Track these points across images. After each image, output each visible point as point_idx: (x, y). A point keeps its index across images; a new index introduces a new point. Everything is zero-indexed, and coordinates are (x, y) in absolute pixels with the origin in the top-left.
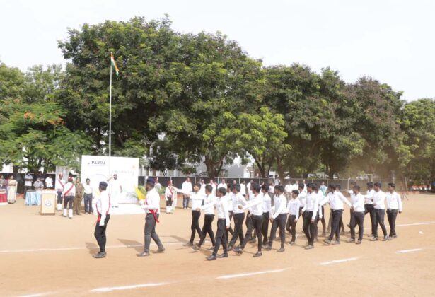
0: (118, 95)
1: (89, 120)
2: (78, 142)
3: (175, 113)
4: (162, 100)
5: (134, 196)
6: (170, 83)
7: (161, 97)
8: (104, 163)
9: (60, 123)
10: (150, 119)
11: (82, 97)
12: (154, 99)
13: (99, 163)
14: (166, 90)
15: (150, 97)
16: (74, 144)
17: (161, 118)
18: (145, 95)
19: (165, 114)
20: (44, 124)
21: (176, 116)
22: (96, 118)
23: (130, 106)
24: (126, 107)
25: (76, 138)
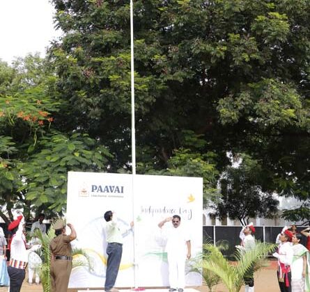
0: (153, 54)
1: (97, 110)
2: (77, 154)
3: (274, 86)
4: (246, 56)
5: (196, 270)
6: (260, 18)
7: (245, 50)
8: (120, 190)
9: (45, 122)
10: (221, 101)
11: (82, 63)
12: (228, 53)
13: (109, 189)
14: (254, 34)
15: (219, 50)
16: (69, 158)
17: (245, 96)
18: (209, 47)
19: (252, 89)
20: (12, 123)
21: (277, 91)
22: (111, 104)
23: (179, 75)
24: (171, 78)
25: (72, 147)
